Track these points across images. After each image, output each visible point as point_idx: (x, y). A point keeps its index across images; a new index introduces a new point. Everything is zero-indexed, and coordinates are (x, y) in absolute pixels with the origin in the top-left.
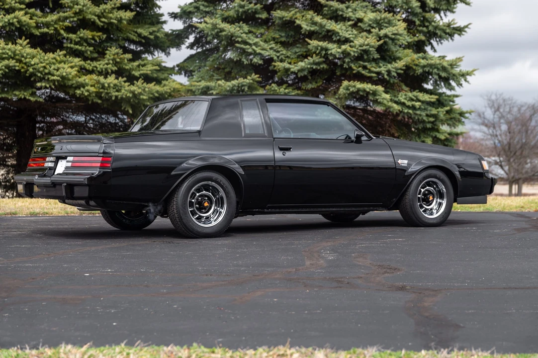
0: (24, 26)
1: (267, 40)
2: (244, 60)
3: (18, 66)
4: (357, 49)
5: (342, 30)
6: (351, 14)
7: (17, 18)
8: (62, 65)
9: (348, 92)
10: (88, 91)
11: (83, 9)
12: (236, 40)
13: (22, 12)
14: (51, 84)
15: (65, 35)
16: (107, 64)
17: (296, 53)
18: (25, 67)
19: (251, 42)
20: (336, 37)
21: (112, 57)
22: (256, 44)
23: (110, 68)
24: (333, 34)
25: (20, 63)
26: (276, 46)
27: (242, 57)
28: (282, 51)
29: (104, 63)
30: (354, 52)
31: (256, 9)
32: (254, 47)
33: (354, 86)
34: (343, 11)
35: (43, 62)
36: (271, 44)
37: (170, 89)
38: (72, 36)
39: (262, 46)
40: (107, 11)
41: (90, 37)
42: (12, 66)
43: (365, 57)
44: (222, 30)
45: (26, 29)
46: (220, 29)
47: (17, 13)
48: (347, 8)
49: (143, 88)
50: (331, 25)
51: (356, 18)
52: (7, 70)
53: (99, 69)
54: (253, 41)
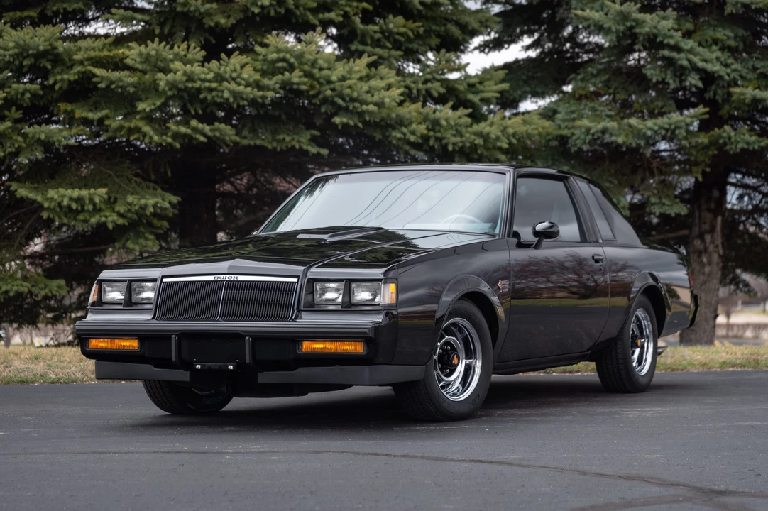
0: (299, 7)
1: (704, 44)
2: (671, 81)
3: (306, 84)
8: (373, 83)
10: (413, 133)
14: (356, 120)
15: (360, 26)
17: (755, 69)
18: (318, 86)
22: (691, 51)
23: (435, 89)
25: (308, 78)
26: (723, 53)
27: (666, 75)
28: (732, 64)
32: (690, 57)
35: (348, 76)
36: (715, 51)
38: (371, 29)
39: (702, 53)
41: (402, 30)
44: (639, 23)
45: (299, 12)
49: (502, 128)
52: (282, 92)
53: (415, 91)
54: (686, 45)
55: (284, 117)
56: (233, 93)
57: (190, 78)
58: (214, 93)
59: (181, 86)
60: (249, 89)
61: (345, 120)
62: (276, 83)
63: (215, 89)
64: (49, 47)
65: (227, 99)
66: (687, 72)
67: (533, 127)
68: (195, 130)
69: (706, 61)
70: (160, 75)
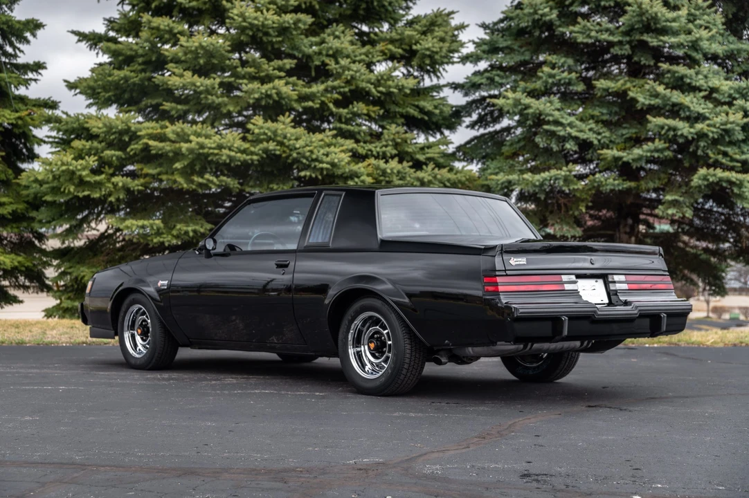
0: (284, 99)
1: (584, 118)
3: (279, 150)
4: (719, 128)
5: (692, 103)
6: (702, 82)
7: (277, 89)
8: (332, 149)
9: (706, 183)
10: (362, 182)
11: (356, 76)
12: (547, 119)
13: (282, 82)
14: (318, 174)
15: (334, 109)
16: (386, 146)
17: (623, 135)
18: (288, 151)
19: (564, 121)
20: (684, 112)
21: (392, 137)
22: (571, 125)
23: (388, 151)
24: (680, 109)
25: (281, 146)
26: (596, 126)
27: (551, 142)
28: (604, 132)
29: (381, 145)
30: (713, 132)
31: (570, 79)
32: (568, 129)
33: (715, 175)
34: (691, 79)
35: (310, 144)
36: (591, 124)
37: (465, 176)
38: (343, 111)
39: (579, 126)
40: (385, 77)
41: (365, 112)
42: (272, 150)
43: (727, 139)
44: (527, 106)
45: (286, 103)
46: (524, 105)
47: (277, 82)
48: (697, 74)
50: (677, 97)
51: (709, 87)
52: (265, 156)
53: (375, 153)
54: (567, 119)
55: (275, 172)
56: (229, 156)
57: (202, 146)
58: (217, 157)
59: (196, 151)
60: (239, 155)
61: (308, 174)
62: (259, 150)
63: (217, 154)
64: (126, 127)
65: (225, 161)
66: (567, 139)
67: (462, 175)
68: (208, 180)
69: (581, 131)
70: (182, 144)
